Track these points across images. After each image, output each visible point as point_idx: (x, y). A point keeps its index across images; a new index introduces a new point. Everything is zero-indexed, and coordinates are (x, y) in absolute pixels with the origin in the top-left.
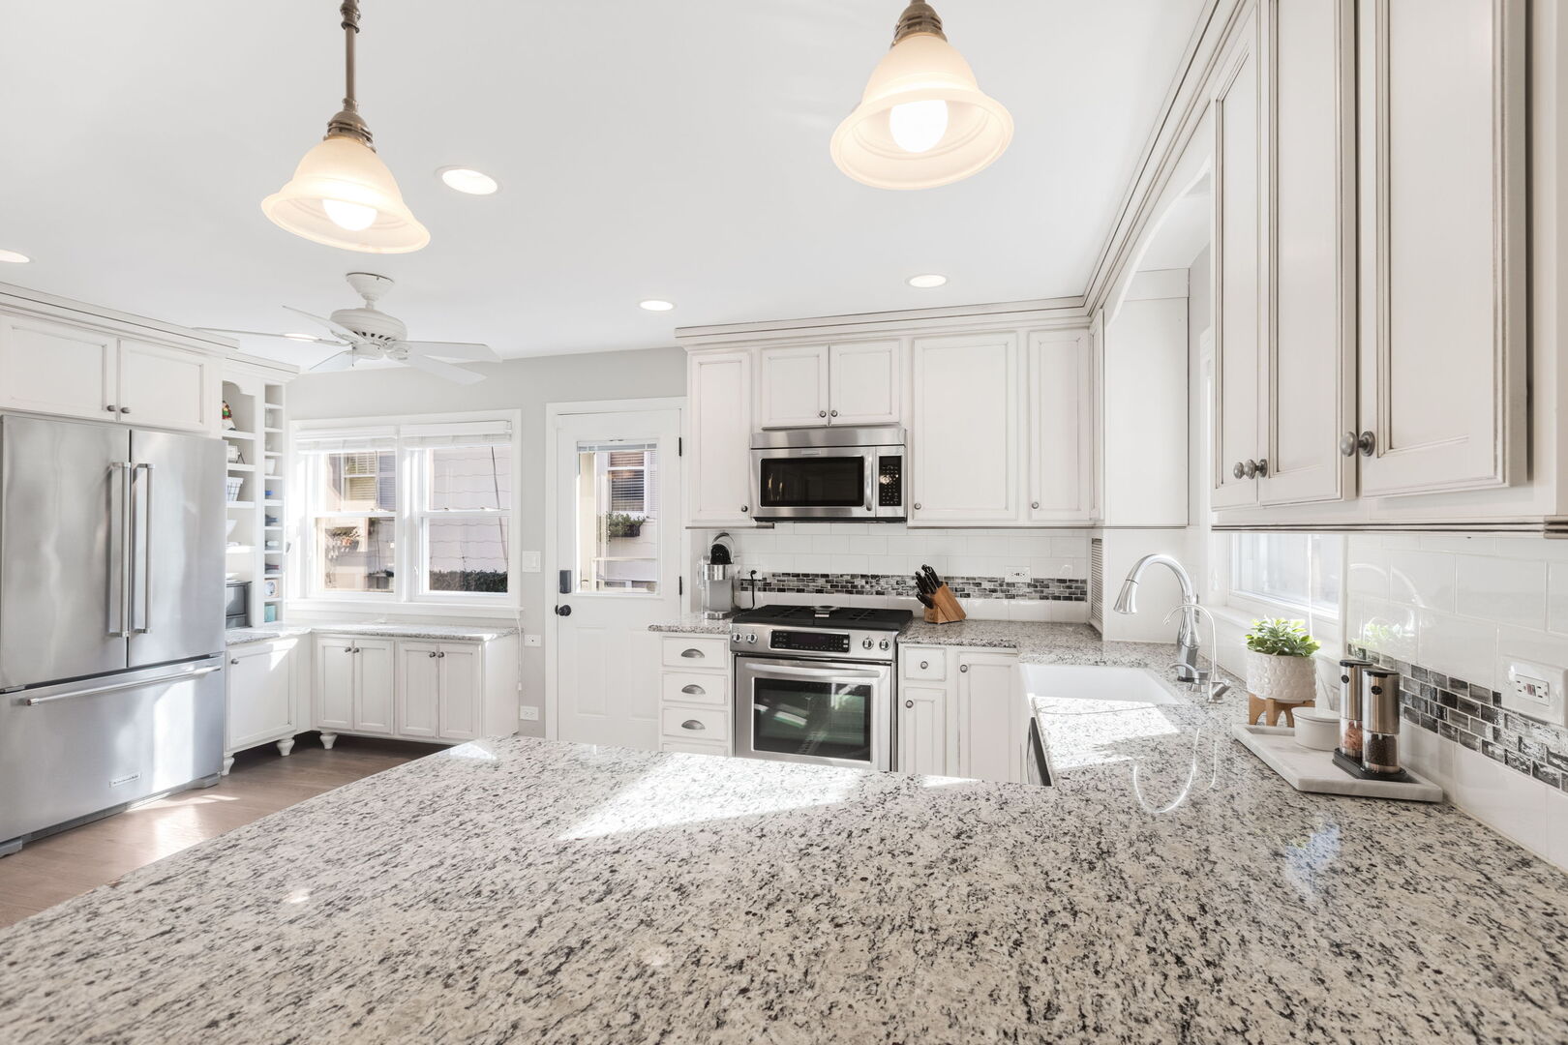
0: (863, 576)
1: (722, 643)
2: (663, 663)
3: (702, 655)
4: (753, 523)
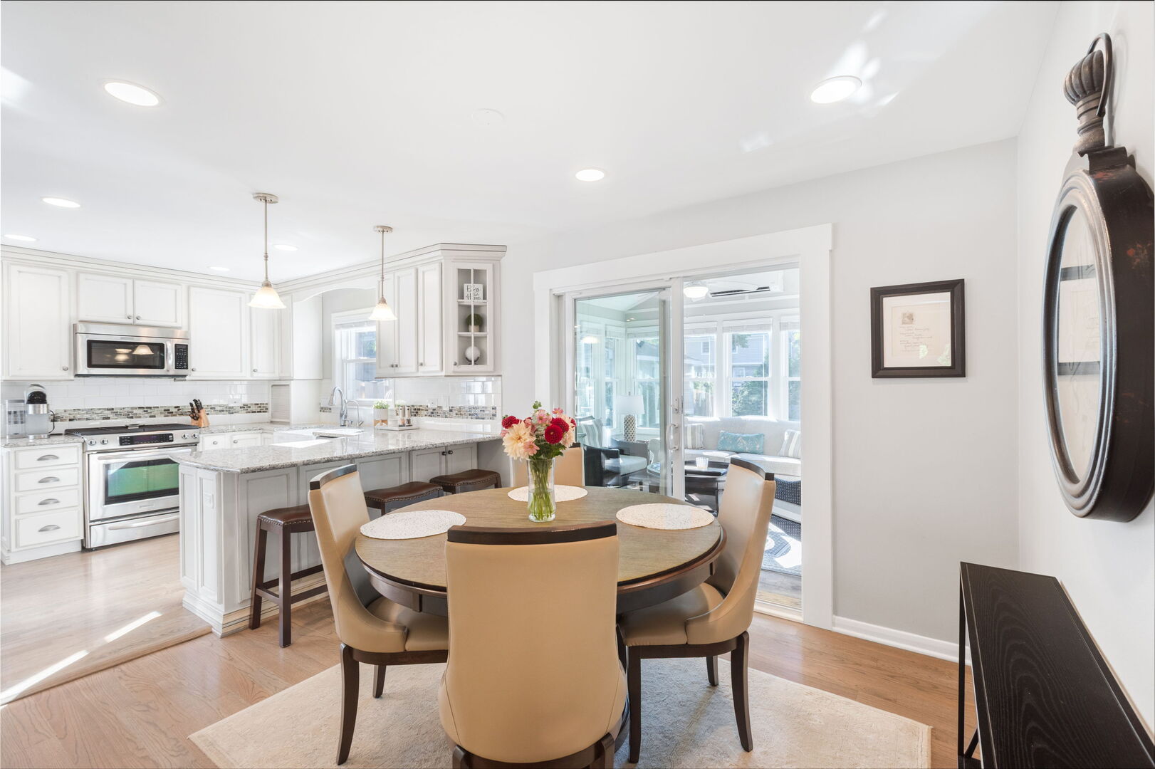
1: (76, 449)
2: (16, 468)
3: (56, 457)
4: (72, 377)
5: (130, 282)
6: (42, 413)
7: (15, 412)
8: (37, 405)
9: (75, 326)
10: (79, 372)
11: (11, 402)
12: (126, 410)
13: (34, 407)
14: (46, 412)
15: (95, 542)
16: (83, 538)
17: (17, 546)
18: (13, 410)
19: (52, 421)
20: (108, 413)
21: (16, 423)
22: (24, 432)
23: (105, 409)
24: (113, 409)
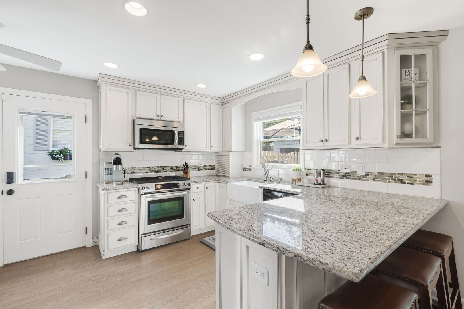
0: (161, 167)
1: (135, 191)
2: (108, 203)
3: (126, 197)
4: (133, 150)
5: (158, 96)
6: (119, 170)
7: (108, 169)
8: (118, 165)
9: (134, 121)
10: (136, 147)
11: (106, 163)
12: (155, 168)
13: (116, 166)
14: (121, 169)
15: (144, 248)
16: (137, 244)
17: (108, 249)
18: (107, 168)
19: (123, 174)
20: (147, 170)
21: (108, 174)
22: (112, 180)
23: (146, 167)
24: (149, 167)
